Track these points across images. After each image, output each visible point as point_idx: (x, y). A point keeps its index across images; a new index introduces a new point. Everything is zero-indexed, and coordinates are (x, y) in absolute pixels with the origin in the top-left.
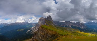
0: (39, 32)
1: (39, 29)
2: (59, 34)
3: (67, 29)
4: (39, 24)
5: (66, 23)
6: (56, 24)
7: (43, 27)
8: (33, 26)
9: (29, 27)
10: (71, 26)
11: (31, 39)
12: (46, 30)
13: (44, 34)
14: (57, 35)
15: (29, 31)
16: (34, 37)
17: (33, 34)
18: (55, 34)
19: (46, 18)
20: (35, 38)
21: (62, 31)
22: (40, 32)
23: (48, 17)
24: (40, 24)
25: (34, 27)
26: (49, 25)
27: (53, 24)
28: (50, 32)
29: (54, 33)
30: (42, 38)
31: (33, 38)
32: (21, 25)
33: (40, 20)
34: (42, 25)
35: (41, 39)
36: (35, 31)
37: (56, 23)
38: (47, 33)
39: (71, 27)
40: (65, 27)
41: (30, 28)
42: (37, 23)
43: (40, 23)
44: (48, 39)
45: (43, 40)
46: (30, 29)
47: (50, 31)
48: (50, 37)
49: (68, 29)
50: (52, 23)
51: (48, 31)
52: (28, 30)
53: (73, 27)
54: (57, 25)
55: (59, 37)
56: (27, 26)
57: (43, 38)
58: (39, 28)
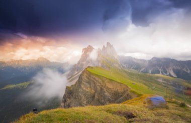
0: (80, 85)
1: (80, 78)
2: (134, 92)
4: (82, 65)
6: (125, 66)
7: (91, 73)
10: (176, 71)
12: (100, 81)
13: (93, 91)
14: (128, 95)
18: (122, 91)
19: (99, 49)
22: (82, 86)
23: (106, 46)
24: (85, 65)
26: (109, 68)
28: (109, 86)
29: (120, 90)
33: (84, 54)
34: (89, 67)
36: (70, 85)
37: (125, 64)
38: (101, 89)
40: (153, 73)
43: (85, 63)
47: (109, 82)
51: (103, 81)
58: (81, 75)
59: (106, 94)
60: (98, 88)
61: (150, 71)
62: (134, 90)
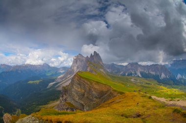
0: (72, 86)
1: (73, 80)
2: (115, 91)
3: (132, 80)
4: (73, 70)
5: (130, 67)
6: (108, 70)
7: (81, 77)
8: (61, 74)
9: (52, 75)
10: (141, 73)
11: (58, 102)
12: (89, 83)
13: (83, 91)
14: (110, 93)
15: (52, 84)
16: (63, 97)
17: (60, 91)
18: (106, 90)
19: (87, 56)
20: (66, 100)
21: (123, 84)
22: (75, 87)
23: (93, 55)
24: (76, 70)
25: (62, 76)
26: (96, 72)
27: (104, 70)
28: (96, 87)
29: (105, 90)
30: (79, 99)
31: (61, 98)
32: (36, 70)
33: (75, 61)
34: (79, 72)
35: (77, 102)
36: (64, 85)
37: (108, 68)
38: (90, 89)
39: (140, 75)
40: (128, 75)
41: (54, 77)
42: (68, 68)
43: (75, 68)
44: (91, 100)
45: (83, 103)
46: (53, 81)
47: (96, 84)
48: (96, 97)
49: (135, 80)
50: (102, 68)
51: (91, 84)
52: (50, 82)
53: (145, 76)
54: (111, 73)
55: (115, 96)
56: (49, 74)
57: (81, 99)
58: (73, 78)
59: (94, 93)
60: (87, 88)
61: (127, 74)
62: (115, 89)
